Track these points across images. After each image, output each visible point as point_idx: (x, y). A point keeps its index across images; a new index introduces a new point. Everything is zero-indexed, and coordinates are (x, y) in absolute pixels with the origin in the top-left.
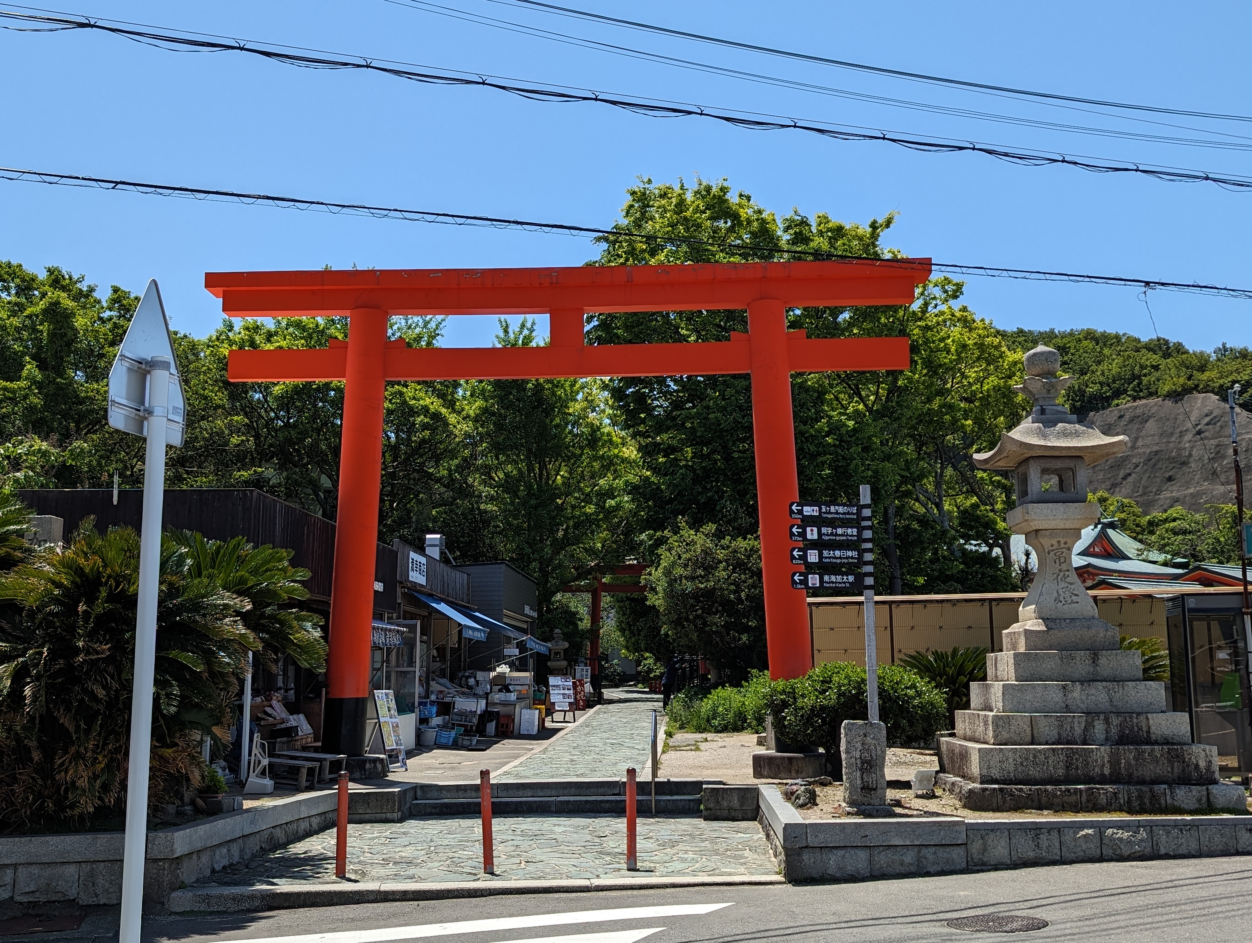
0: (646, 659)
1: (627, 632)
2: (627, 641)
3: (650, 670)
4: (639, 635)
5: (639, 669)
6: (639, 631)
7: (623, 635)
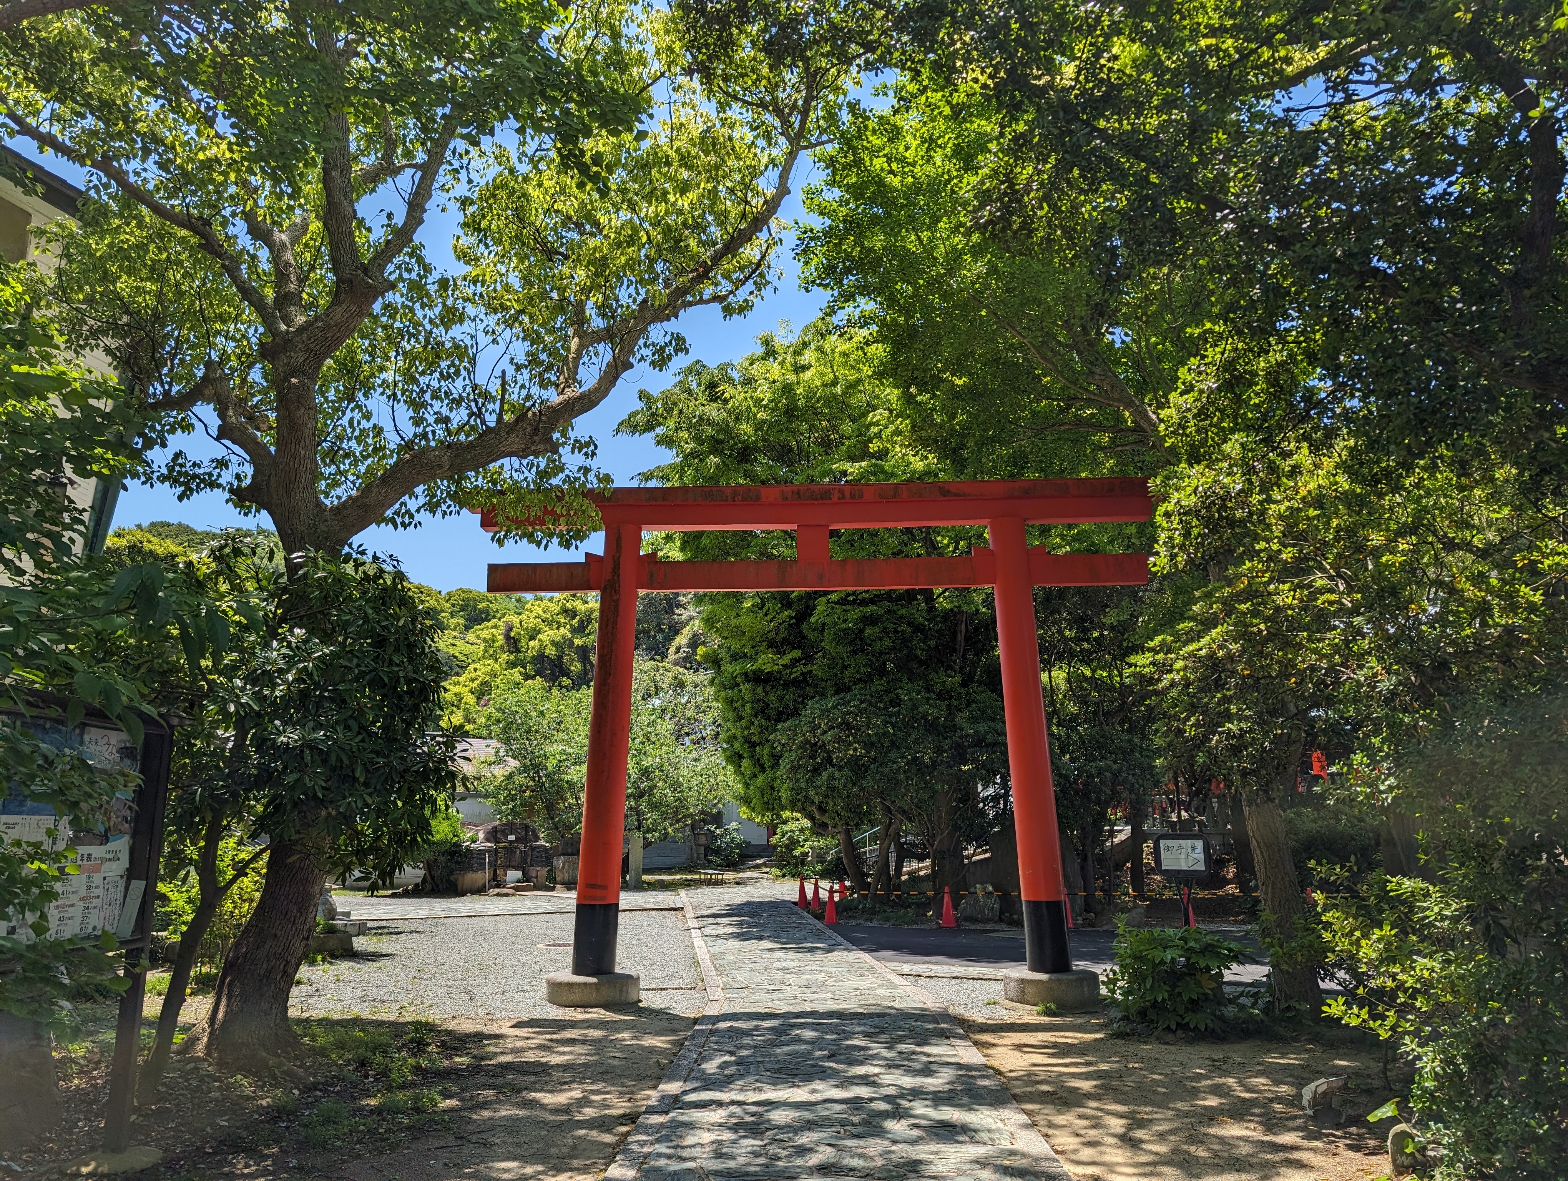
0: (785, 822)
1: (746, 763)
2: (747, 785)
3: (793, 843)
4: (775, 766)
5: (774, 840)
6: (776, 758)
7: (738, 771)
